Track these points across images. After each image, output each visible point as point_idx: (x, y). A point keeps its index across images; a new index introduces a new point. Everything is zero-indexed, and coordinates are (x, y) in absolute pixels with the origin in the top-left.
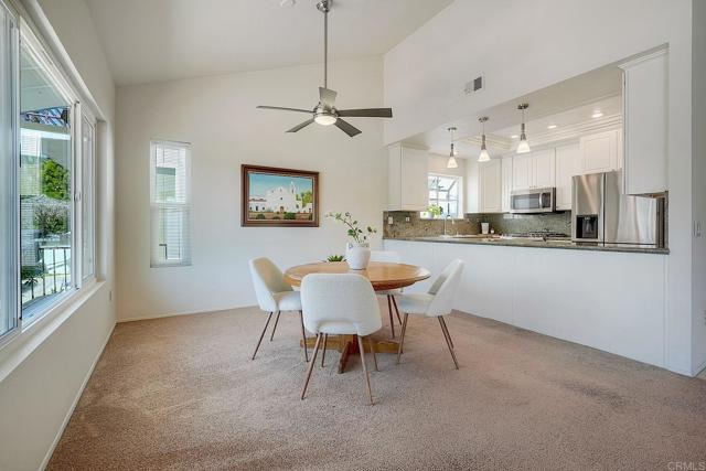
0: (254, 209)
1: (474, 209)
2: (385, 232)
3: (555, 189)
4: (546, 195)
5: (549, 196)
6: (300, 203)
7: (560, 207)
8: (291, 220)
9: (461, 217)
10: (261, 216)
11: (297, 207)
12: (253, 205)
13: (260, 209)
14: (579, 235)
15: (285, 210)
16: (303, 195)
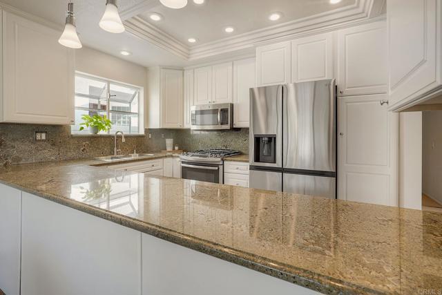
1: (156, 124)
3: (232, 105)
4: (224, 111)
5: (226, 113)
7: (237, 124)
9: (142, 132)
14: (257, 159)
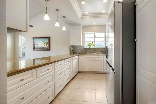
0: (35, 47)
2: (70, 52)
6: (45, 45)
8: (43, 49)
10: (37, 48)
11: (45, 46)
12: (35, 46)
13: (37, 47)
15: (42, 47)
16: (46, 43)
